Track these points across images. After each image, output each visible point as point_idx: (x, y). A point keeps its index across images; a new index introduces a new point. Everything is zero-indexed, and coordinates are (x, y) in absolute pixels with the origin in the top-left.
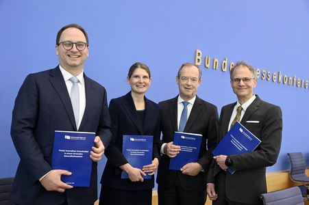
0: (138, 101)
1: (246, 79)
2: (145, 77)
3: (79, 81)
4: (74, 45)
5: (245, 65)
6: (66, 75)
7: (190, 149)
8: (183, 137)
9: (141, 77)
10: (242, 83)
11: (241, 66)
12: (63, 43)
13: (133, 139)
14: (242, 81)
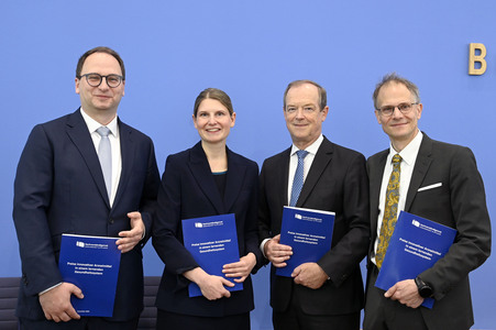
0: (215, 157)
1: (403, 106)
2: (219, 113)
3: (110, 132)
4: (104, 79)
5: (398, 80)
6: (92, 124)
7: (313, 240)
8: (299, 217)
9: (212, 114)
10: (398, 113)
11: (392, 82)
12: (87, 76)
13: (199, 225)
14: (397, 110)
